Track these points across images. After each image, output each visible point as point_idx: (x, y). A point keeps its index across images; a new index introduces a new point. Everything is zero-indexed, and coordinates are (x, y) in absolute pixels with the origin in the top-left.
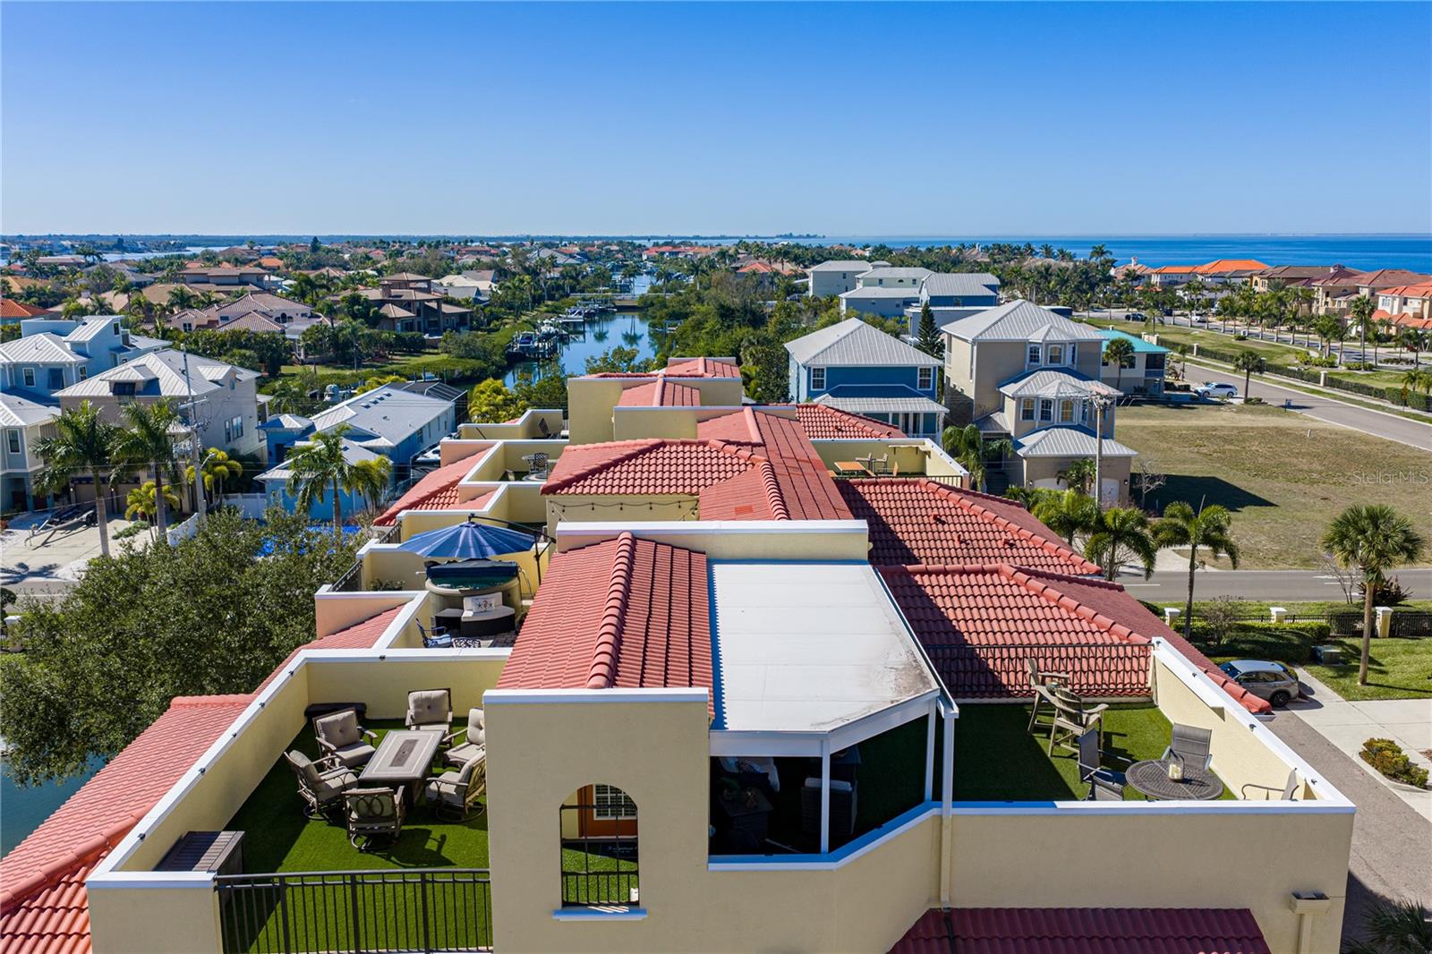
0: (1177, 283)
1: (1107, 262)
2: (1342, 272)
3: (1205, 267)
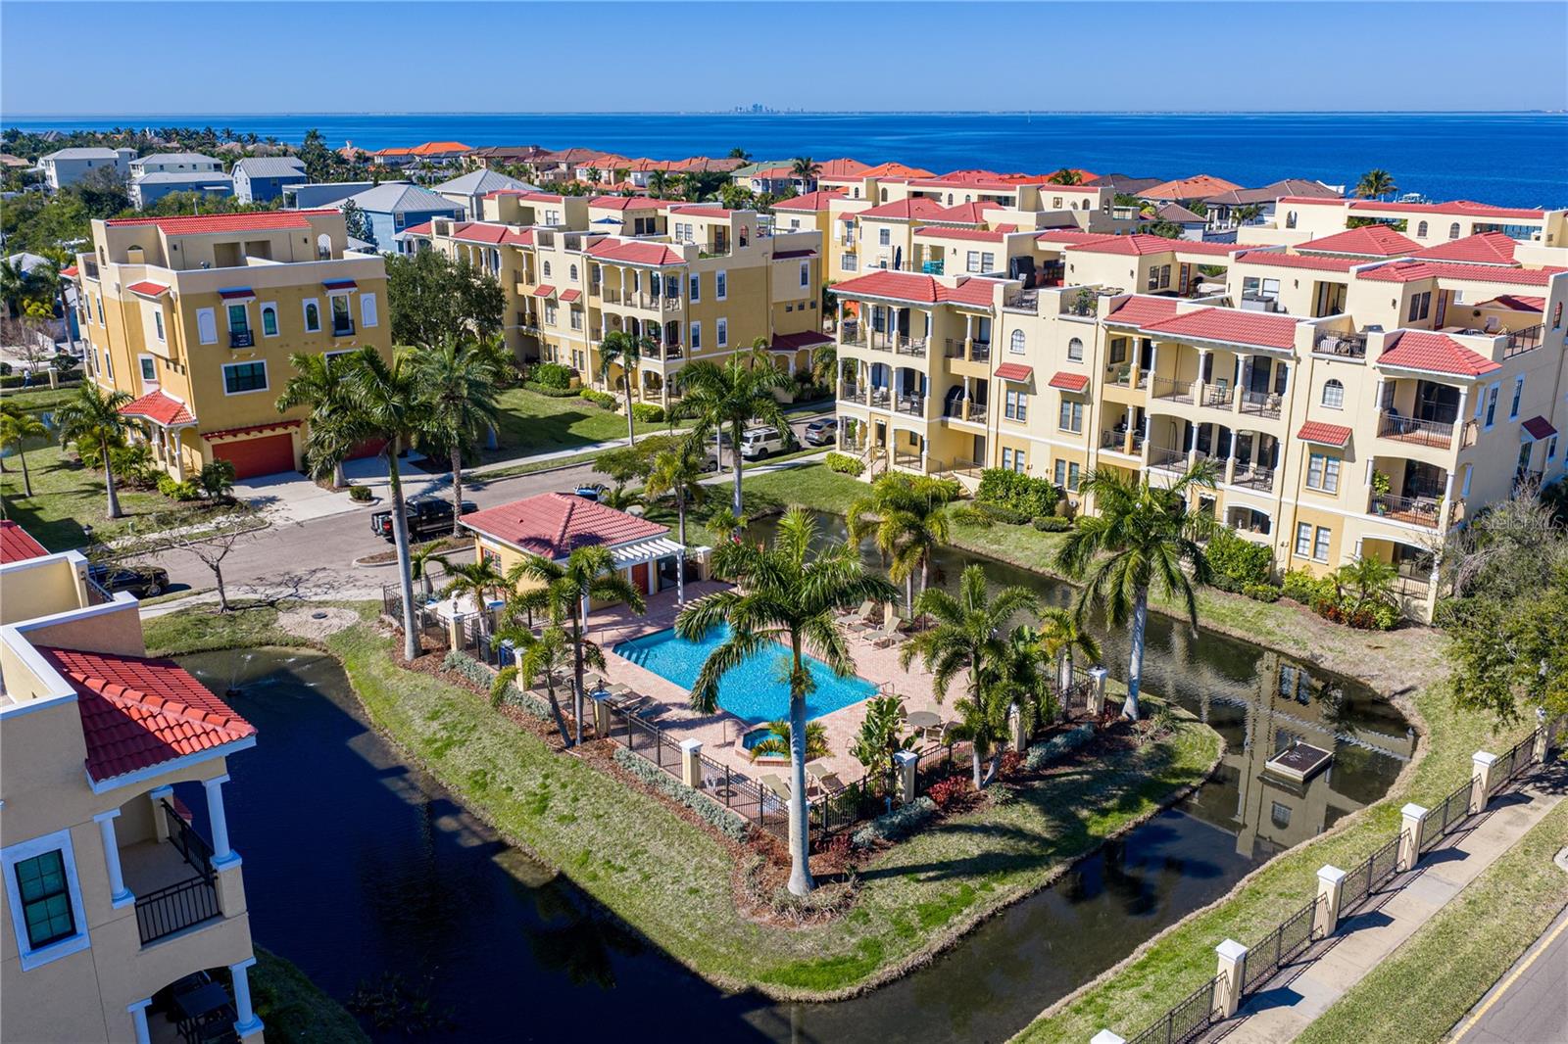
0: (398, 164)
2: (539, 151)
3: (420, 149)
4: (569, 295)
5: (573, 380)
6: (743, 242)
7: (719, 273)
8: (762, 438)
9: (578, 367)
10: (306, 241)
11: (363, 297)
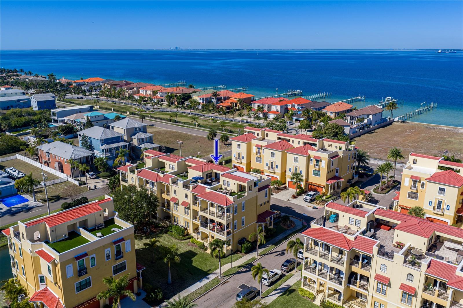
2: (127, 83)
3: (87, 80)
4: (184, 203)
5: (186, 231)
6: (250, 190)
7: (243, 203)
9: (187, 226)
10: (100, 215)
11: (126, 242)
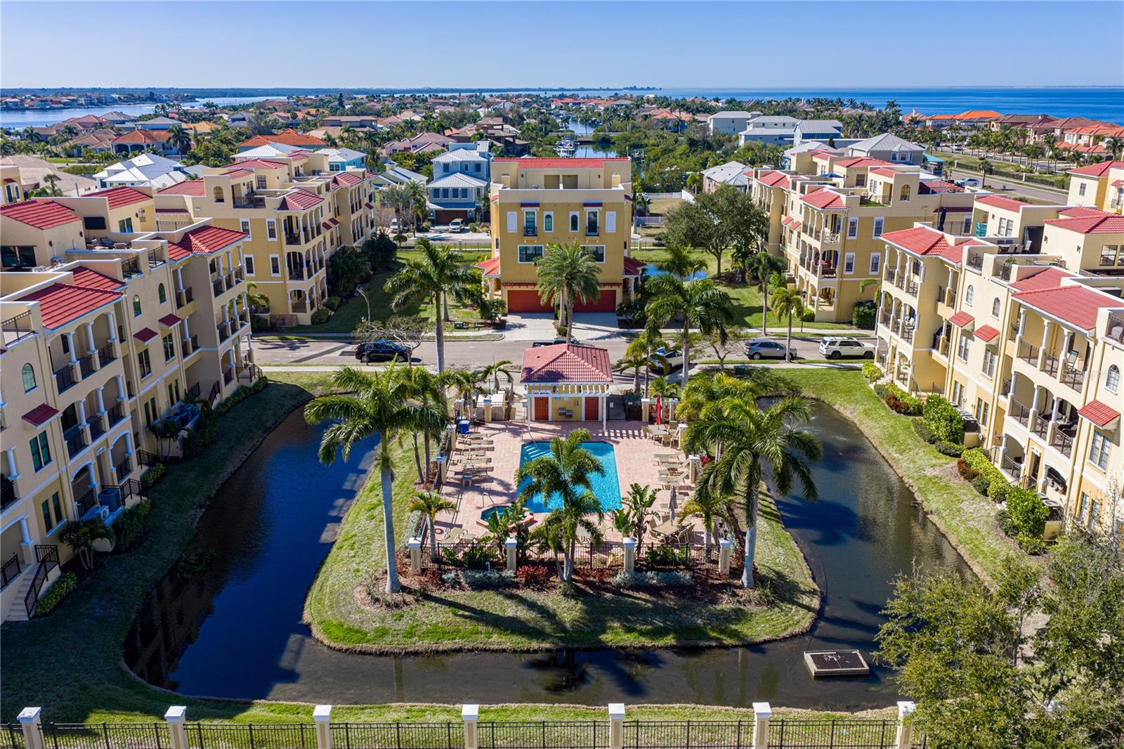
0: (942, 126)
1: (896, 111)
2: (1046, 119)
3: (961, 115)
6: (904, 197)
7: (877, 218)
8: (838, 344)
10: (599, 176)
11: (608, 213)
